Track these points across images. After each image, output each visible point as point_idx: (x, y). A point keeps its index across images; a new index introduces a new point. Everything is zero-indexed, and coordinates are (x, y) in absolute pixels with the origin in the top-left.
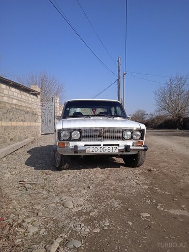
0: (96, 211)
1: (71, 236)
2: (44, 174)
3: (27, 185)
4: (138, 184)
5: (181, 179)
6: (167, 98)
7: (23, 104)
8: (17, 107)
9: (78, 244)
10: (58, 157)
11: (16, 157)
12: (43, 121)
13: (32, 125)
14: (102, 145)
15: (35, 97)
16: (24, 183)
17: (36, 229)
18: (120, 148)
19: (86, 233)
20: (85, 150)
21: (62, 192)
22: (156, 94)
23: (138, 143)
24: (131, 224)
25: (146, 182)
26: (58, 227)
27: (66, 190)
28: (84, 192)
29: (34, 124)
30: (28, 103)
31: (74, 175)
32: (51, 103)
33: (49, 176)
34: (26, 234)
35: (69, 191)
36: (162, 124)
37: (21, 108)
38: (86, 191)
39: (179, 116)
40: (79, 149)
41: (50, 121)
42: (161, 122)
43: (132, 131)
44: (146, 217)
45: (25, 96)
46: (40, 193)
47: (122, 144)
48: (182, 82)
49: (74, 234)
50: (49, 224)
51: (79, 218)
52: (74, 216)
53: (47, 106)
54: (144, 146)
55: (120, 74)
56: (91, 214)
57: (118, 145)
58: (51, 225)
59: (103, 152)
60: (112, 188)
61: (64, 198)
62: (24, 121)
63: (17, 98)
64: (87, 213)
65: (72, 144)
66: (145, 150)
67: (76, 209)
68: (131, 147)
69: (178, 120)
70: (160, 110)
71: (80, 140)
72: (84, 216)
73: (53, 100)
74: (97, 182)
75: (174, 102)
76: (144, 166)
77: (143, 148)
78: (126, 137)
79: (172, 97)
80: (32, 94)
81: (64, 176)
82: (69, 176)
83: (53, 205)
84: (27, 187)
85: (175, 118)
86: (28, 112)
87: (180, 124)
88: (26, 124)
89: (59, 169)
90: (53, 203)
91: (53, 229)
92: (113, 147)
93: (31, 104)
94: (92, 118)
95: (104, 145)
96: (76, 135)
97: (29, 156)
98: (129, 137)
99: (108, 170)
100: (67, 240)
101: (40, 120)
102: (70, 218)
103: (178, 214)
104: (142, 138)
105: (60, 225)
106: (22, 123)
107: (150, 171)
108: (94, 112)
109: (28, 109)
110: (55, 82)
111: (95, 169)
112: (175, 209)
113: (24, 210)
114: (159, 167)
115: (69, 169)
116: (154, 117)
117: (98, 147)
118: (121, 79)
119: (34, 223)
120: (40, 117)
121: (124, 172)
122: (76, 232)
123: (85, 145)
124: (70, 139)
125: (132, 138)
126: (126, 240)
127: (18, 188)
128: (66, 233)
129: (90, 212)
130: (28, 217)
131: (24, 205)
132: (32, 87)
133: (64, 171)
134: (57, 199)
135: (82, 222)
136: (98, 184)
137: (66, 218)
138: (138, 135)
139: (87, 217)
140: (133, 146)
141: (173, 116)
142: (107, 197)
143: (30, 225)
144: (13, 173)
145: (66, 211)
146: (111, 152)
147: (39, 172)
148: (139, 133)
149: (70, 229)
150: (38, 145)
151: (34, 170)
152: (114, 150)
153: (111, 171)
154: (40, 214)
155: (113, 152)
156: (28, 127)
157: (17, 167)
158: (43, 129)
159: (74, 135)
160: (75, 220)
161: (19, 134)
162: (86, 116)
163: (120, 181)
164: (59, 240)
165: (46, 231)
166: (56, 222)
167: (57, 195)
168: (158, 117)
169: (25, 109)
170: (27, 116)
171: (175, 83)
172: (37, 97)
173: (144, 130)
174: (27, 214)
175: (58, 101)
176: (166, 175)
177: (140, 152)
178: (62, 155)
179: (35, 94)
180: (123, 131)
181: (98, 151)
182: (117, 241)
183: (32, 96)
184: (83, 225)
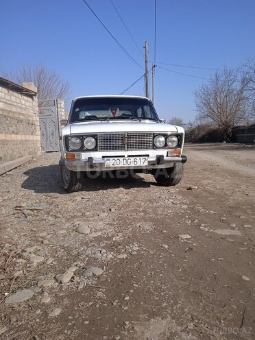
0: (120, 235)
1: (89, 263)
2: (49, 198)
3: (25, 211)
4: (174, 203)
5: (230, 196)
6: (211, 100)
7: (14, 109)
8: (5, 114)
9: (99, 272)
10: (66, 175)
11: (8, 179)
12: (43, 135)
13: (28, 139)
14: (126, 156)
15: (30, 99)
16: (21, 208)
17: (41, 259)
18: (150, 160)
19: (109, 259)
20: (104, 163)
21: (74, 217)
22: (196, 95)
23: (174, 152)
24: (166, 247)
25: (184, 201)
26: (71, 255)
27: (80, 214)
28: (103, 215)
29: (31, 137)
30: (21, 108)
31: (89, 197)
32: (54, 109)
33: (55, 199)
34: (28, 265)
35: (84, 215)
36: (204, 136)
37: (11, 115)
38: (106, 214)
39: (226, 125)
40: (94, 162)
41: (53, 134)
42: (204, 133)
43: (166, 136)
44: (187, 239)
45: (15, 97)
46: (45, 220)
47: (153, 154)
48: (232, 77)
49: (92, 261)
50: (58, 253)
51: (99, 244)
52: (91, 242)
53: (47, 113)
54: (182, 156)
55: (148, 66)
56: (114, 239)
57: (148, 156)
58: (61, 253)
59: (127, 165)
60: (141, 209)
61: (77, 223)
62: (17, 134)
63: (5, 101)
64: (109, 238)
65: (85, 156)
66: (184, 161)
67: (94, 235)
68: (165, 158)
69: (226, 130)
70: (201, 118)
71: (95, 149)
72: (106, 242)
73: (55, 104)
74: (120, 204)
75: (220, 106)
76: (182, 184)
77: (180, 159)
78: (158, 144)
79: (218, 99)
80: (26, 95)
81: (75, 198)
82: (82, 198)
83: (64, 232)
84: (26, 213)
85: (221, 127)
86: (21, 121)
87: (228, 136)
88: (19, 137)
89: (68, 191)
90: (63, 229)
91: (65, 258)
92: (142, 158)
93: (25, 109)
94: (110, 121)
95: (128, 156)
96: (90, 143)
97: (26, 177)
98: (162, 145)
99: (134, 190)
100: (83, 268)
101: (39, 132)
102: (86, 244)
103: (227, 234)
104: (179, 145)
105: (74, 252)
106: (13, 137)
107: (190, 189)
108: (114, 114)
109: (22, 117)
110: (57, 80)
111: (117, 190)
112: (223, 228)
113: (23, 239)
114: (201, 184)
115: (82, 190)
116: (193, 127)
117: (121, 159)
118: (149, 73)
119: (38, 252)
120: (38, 128)
121: (156, 191)
122: (95, 259)
123: (103, 157)
124: (82, 149)
125: (166, 145)
126: (161, 264)
127: (14, 214)
128: (83, 261)
129: (113, 236)
130: (30, 246)
131: (23, 234)
132: (25, 85)
133: (76, 193)
134: (68, 224)
135: (103, 248)
136: (123, 206)
137: (82, 245)
138: (174, 141)
139: (109, 242)
140: (167, 156)
141: (219, 125)
142: (134, 220)
143: (33, 255)
144: (6, 198)
145: (80, 237)
146: (138, 164)
147: (41, 196)
148: (175, 139)
149: (87, 256)
150: (38, 165)
151: (35, 194)
152: (142, 163)
153: (139, 191)
154: (46, 242)
155: (142, 165)
156: (22, 142)
157: (11, 190)
158: (44, 145)
159: (87, 143)
160: (93, 246)
161: (10, 152)
162: (103, 118)
163: (150, 201)
164: (74, 269)
165: (54, 261)
166: (68, 250)
167: (68, 220)
168: (199, 128)
169: (16, 116)
170: (21, 127)
171: (222, 79)
172: (33, 99)
173: (182, 134)
174: (27, 243)
175: (62, 106)
176: (212, 193)
177: (177, 164)
178: (71, 171)
179: (30, 95)
180: (155, 135)
181: (121, 164)
182: (150, 266)
183: (26, 98)
184: (104, 251)
